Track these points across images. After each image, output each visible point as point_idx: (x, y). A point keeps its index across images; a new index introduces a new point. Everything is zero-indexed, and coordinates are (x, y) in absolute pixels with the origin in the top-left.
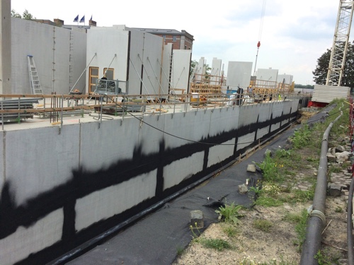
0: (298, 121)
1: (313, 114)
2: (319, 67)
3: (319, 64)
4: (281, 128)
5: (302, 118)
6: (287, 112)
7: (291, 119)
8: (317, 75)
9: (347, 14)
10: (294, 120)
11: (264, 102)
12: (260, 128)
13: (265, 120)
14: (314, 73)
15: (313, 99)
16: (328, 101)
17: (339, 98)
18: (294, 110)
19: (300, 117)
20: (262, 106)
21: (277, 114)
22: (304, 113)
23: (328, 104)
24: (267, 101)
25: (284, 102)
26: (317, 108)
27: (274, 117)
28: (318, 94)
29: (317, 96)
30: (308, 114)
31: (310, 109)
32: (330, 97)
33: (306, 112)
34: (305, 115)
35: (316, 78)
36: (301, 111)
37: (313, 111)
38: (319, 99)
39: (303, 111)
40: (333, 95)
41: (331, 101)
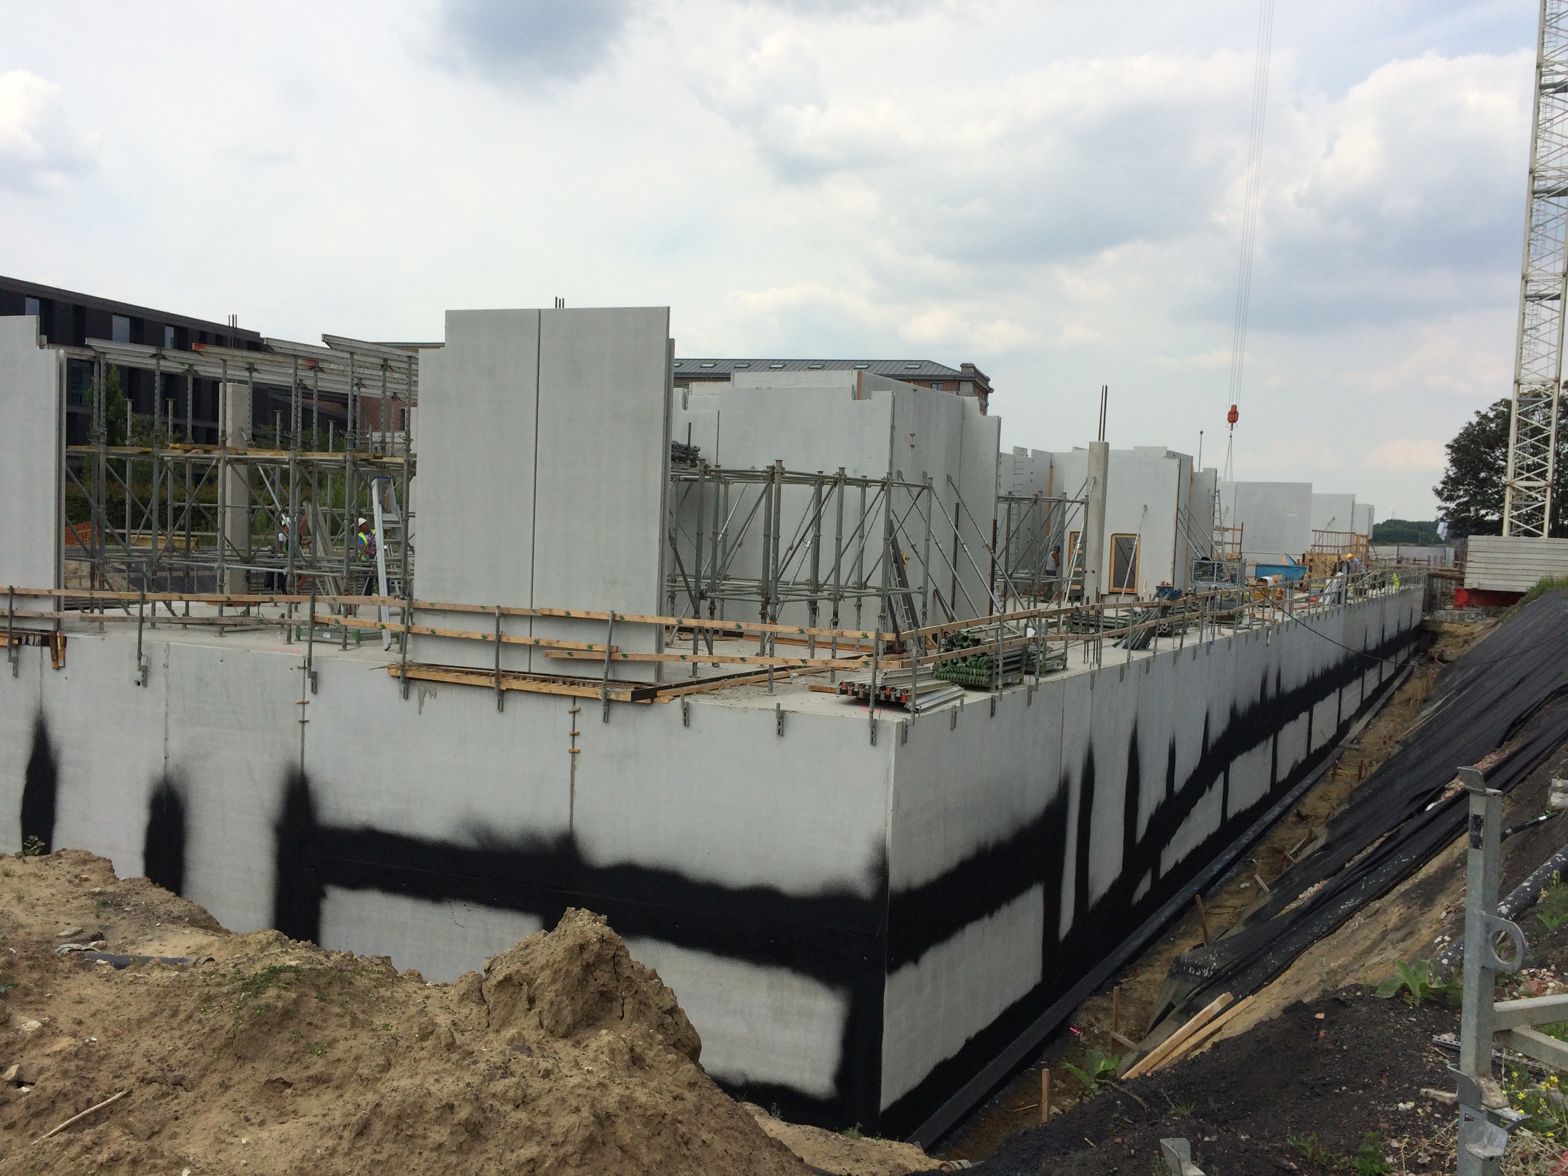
0: (1435, 650)
1: (1477, 629)
2: (1452, 471)
3: (1454, 461)
5: (1443, 641)
6: (1406, 625)
8: (1450, 498)
9: (1545, 314)
10: (1420, 651)
12: (1368, 669)
13: (1374, 647)
14: (1439, 493)
15: (1471, 583)
16: (1520, 586)
18: (1416, 621)
19: (1436, 641)
22: (1446, 627)
23: (1522, 594)
26: (1483, 610)
28: (1483, 565)
29: (1483, 571)
30: (1462, 630)
31: (1464, 615)
32: (1524, 573)
33: (1452, 622)
34: (1451, 634)
35: (1447, 508)
36: (1434, 621)
37: (1473, 619)
38: (1487, 582)
39: (1442, 622)
40: (1532, 567)
41: (1533, 584)
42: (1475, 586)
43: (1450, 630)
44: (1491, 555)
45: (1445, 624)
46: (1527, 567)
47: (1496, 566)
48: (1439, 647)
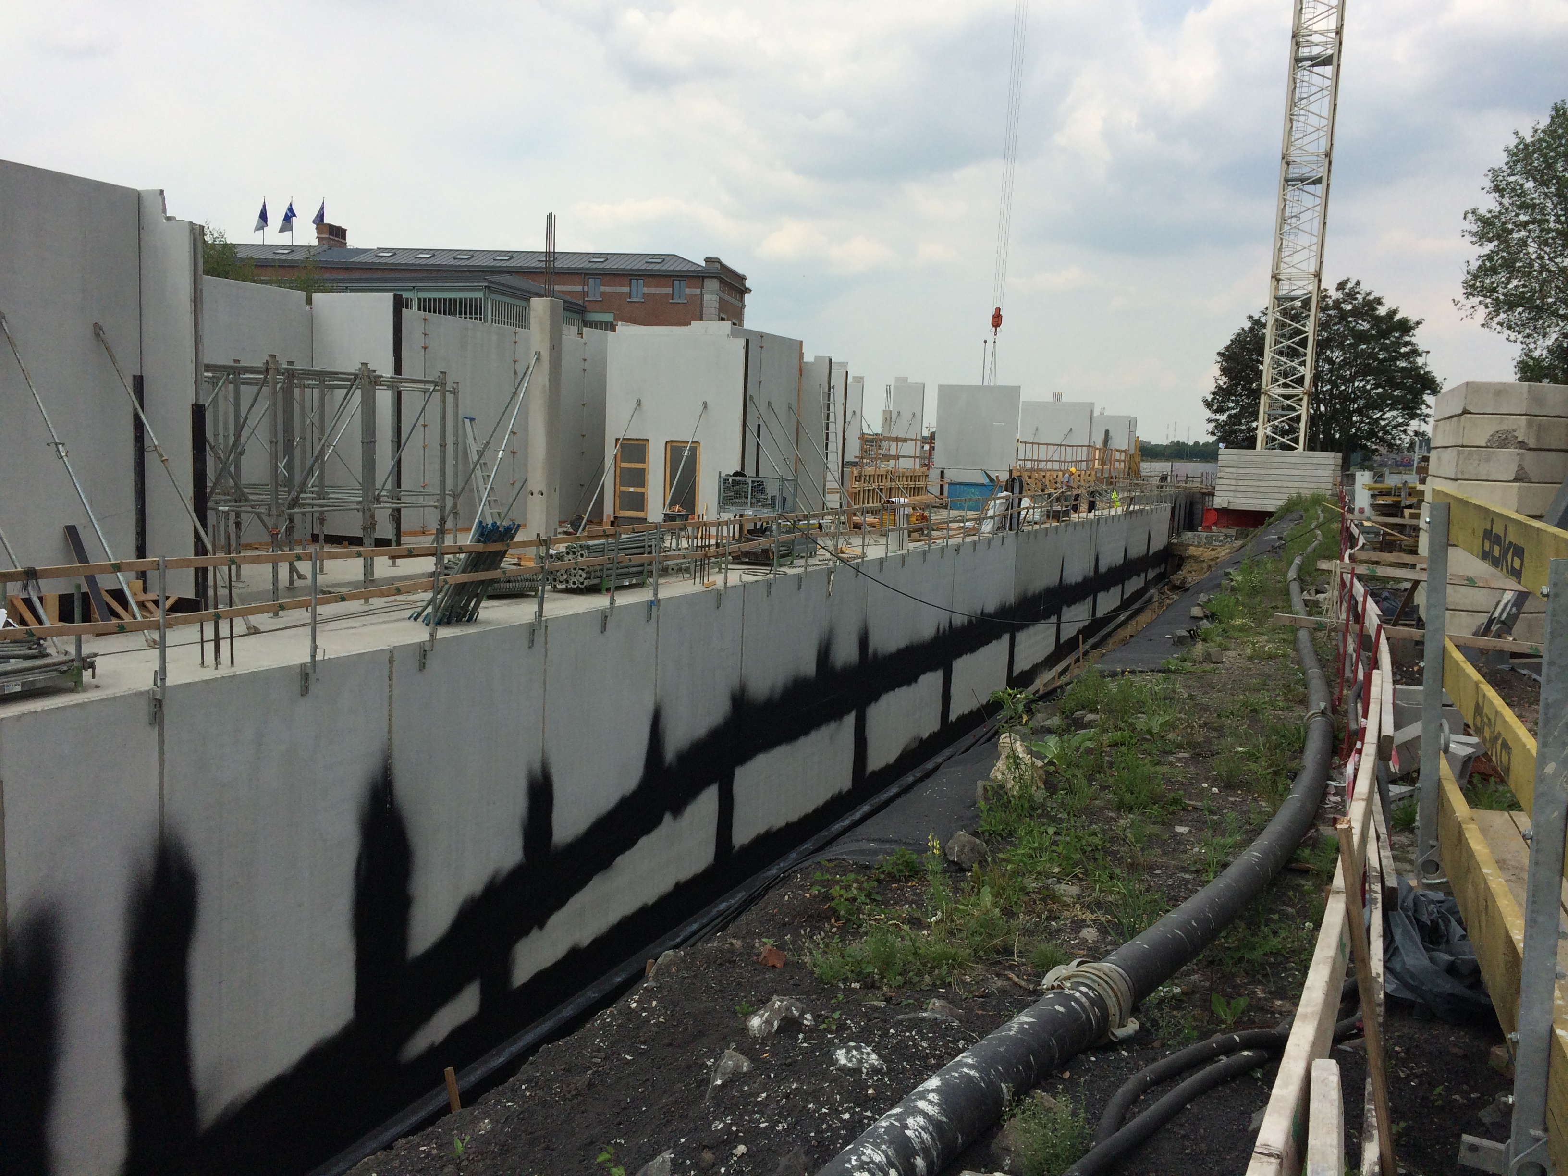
0: (1176, 578)
1: (1223, 553)
2: (1223, 381)
3: (1224, 371)
4: (1125, 604)
5: (1187, 567)
6: (1137, 550)
7: (1151, 574)
8: (1220, 410)
9: (1306, 200)
10: (1161, 578)
11: (1074, 516)
12: (1069, 606)
13: (1079, 579)
14: (1209, 405)
15: (1221, 500)
16: (1271, 504)
17: (1307, 493)
18: (1157, 544)
19: (1179, 567)
20: (1070, 529)
21: (1112, 557)
22: (1192, 550)
23: (1270, 514)
24: (1083, 515)
25: (1128, 514)
26: (1232, 532)
27: (1103, 569)
28: (1233, 482)
29: (1233, 488)
30: (1208, 554)
31: (1212, 537)
32: (1276, 490)
33: (1198, 546)
34: (1196, 559)
35: (1216, 421)
36: (1181, 544)
37: (1221, 541)
38: (1237, 501)
39: (1189, 545)
40: (1285, 484)
41: (1281, 503)
42: (1225, 505)
43: (1195, 554)
44: (1241, 471)
45: (1191, 547)
46: (1279, 484)
47: (1246, 483)
48: (1182, 573)
